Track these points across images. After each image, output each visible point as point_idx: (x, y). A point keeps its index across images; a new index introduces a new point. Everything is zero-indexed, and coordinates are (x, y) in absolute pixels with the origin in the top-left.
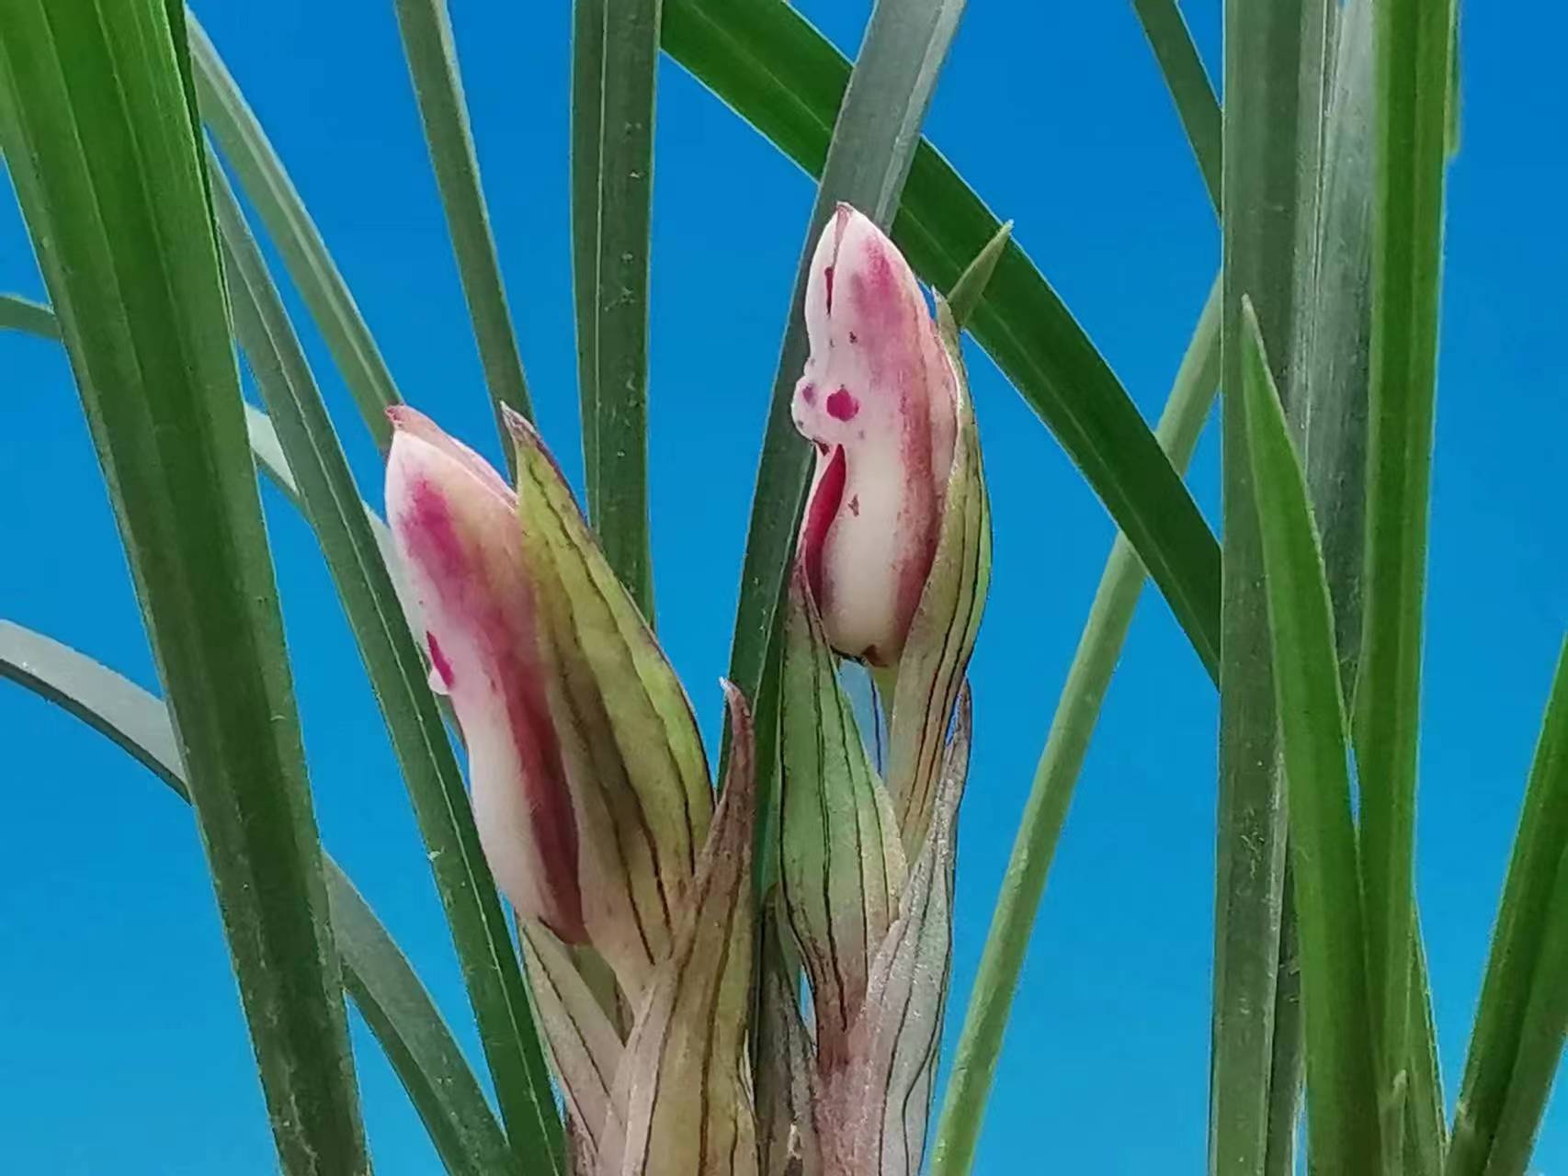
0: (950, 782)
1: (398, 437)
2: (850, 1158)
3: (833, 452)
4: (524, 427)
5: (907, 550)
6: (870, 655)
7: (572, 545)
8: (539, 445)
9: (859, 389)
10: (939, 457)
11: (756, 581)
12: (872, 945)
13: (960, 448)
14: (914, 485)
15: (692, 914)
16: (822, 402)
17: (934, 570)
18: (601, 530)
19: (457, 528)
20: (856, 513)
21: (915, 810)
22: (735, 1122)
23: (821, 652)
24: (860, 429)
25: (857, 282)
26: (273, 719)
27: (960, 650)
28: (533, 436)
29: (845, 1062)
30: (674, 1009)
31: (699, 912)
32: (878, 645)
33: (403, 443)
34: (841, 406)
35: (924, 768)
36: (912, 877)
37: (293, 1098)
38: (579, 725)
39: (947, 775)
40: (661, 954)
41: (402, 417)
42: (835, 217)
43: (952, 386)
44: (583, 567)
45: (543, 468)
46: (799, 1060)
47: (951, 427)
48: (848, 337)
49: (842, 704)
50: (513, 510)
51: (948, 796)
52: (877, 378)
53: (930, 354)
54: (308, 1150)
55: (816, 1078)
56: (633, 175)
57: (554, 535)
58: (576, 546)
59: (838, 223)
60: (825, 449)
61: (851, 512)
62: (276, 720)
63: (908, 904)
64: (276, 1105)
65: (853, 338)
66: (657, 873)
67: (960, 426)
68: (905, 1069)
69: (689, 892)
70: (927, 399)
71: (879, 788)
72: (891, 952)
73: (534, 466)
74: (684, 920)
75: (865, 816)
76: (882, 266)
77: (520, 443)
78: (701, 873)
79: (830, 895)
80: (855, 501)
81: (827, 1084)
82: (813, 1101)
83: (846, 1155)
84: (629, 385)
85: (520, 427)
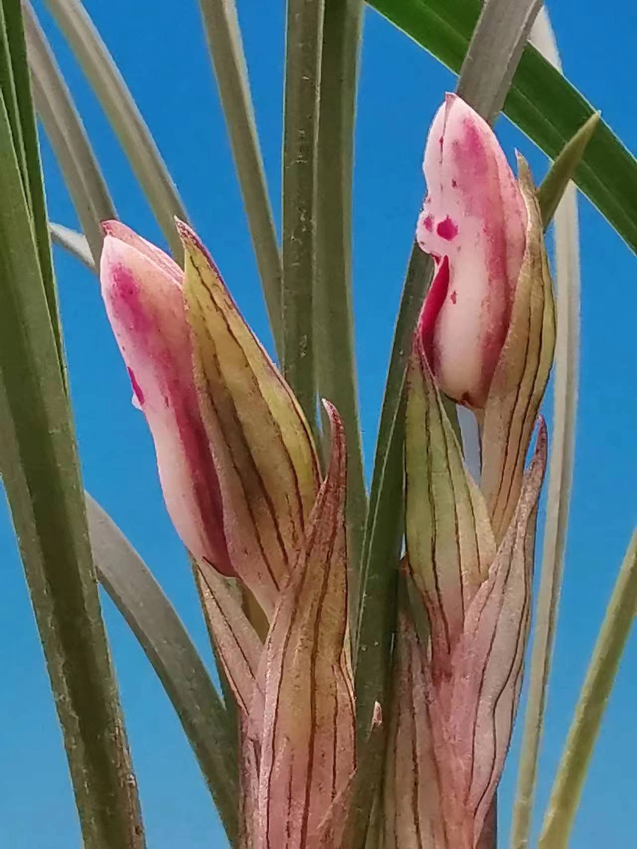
0: (529, 488)
1: (108, 240)
2: (452, 741)
3: (442, 260)
4: (189, 233)
5: (489, 326)
6: (466, 399)
7: (218, 309)
8: (197, 244)
9: (458, 219)
10: (512, 262)
11: (401, 353)
12: (467, 597)
13: (527, 258)
14: (494, 283)
15: (303, 555)
16: (435, 227)
17: (508, 339)
18: (285, 315)
19: (142, 299)
20: (454, 302)
21: (501, 505)
22: (336, 698)
23: (431, 396)
24: (458, 245)
25: (456, 144)
26: (50, 432)
27: (531, 395)
28: (194, 238)
29: (449, 675)
30: (293, 620)
31: (308, 554)
32: (471, 391)
33: (110, 243)
34: (447, 230)
35: (507, 477)
36: (499, 551)
37: (64, 680)
38: (222, 428)
39: (528, 483)
40: (283, 584)
41: (112, 227)
42: (445, 104)
43: (523, 215)
44: (224, 323)
45: (200, 259)
46: (419, 672)
47: (521, 242)
48: (451, 183)
49: (446, 431)
50: (181, 287)
51: (528, 497)
52: (469, 211)
53: (506, 193)
54: (73, 714)
55: (430, 685)
56: (305, 78)
57: (206, 302)
58: (221, 310)
59: (446, 108)
60: (438, 260)
61: (451, 301)
62: (53, 433)
63: (496, 568)
64: (55, 685)
65: (454, 184)
66: (276, 525)
67: (528, 241)
68: (493, 682)
69: (301, 540)
70: (504, 223)
71: (474, 490)
72: (482, 601)
73: (193, 257)
74: (298, 561)
75: (462, 508)
76: (473, 135)
77: (186, 242)
78: (309, 530)
79: (436, 560)
80: (455, 293)
81: (438, 691)
82: (428, 703)
83: (450, 738)
84: (302, 219)
85: (185, 232)
